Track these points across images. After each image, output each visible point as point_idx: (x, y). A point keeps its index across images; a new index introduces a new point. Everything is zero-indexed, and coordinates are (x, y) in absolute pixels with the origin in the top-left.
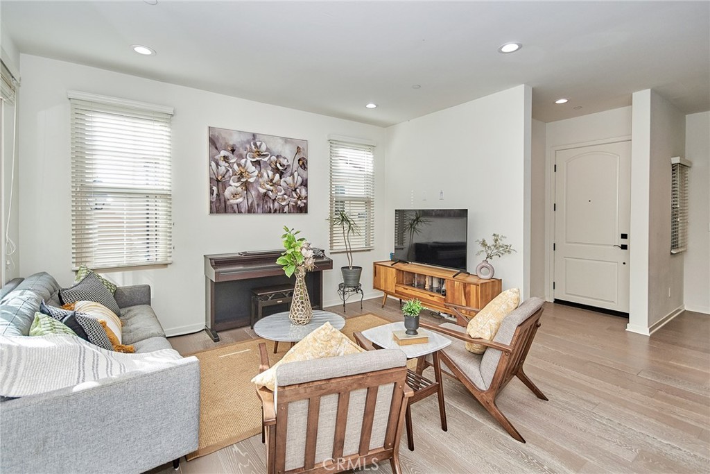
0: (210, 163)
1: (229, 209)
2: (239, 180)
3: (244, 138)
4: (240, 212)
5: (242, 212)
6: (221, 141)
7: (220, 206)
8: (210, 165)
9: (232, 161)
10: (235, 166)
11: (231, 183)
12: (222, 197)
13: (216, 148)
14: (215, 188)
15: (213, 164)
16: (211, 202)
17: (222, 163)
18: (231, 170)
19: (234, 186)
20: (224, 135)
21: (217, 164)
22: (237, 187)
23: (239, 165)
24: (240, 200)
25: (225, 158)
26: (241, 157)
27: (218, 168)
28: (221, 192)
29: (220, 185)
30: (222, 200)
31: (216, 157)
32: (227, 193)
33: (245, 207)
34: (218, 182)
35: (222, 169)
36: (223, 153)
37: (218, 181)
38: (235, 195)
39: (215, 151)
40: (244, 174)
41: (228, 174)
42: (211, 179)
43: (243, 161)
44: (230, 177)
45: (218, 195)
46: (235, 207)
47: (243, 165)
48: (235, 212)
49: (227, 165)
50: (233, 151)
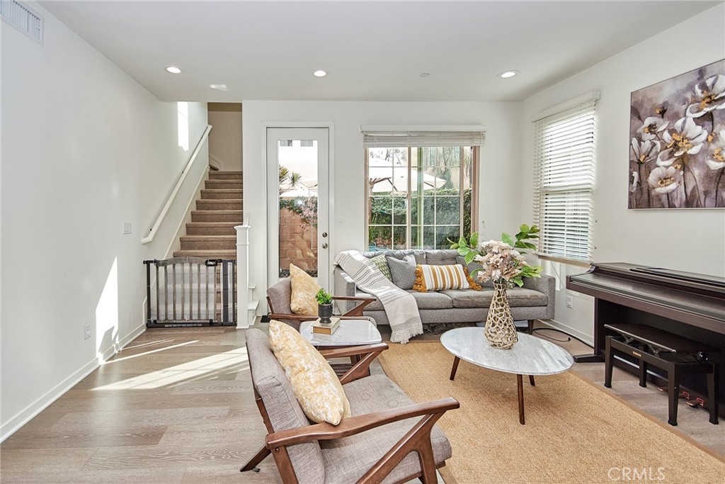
0: (631, 141)
1: (655, 202)
2: (671, 154)
3: (681, 85)
4: (671, 206)
5: (674, 207)
6: (646, 105)
7: (642, 198)
8: (631, 144)
9: (660, 129)
10: (666, 136)
11: (659, 162)
12: (644, 186)
13: (639, 118)
14: (635, 174)
15: (635, 141)
16: (631, 194)
17: (648, 137)
18: (658, 143)
19: (664, 166)
20: (650, 95)
21: (640, 140)
22: (667, 167)
23: (672, 132)
24: (672, 186)
25: (652, 128)
26: (676, 116)
27: (640, 145)
28: (643, 177)
29: (643, 168)
30: (645, 190)
31: (639, 131)
32: (652, 179)
33: (680, 197)
34: (641, 165)
35: (646, 145)
36: (648, 121)
37: (640, 163)
38: (664, 180)
39: (637, 122)
40: (680, 144)
41: (654, 151)
42: (631, 162)
43: (679, 123)
44: (657, 154)
45: (639, 183)
46: (664, 198)
47: (679, 130)
48: (663, 206)
49: (654, 136)
50: (663, 113)
